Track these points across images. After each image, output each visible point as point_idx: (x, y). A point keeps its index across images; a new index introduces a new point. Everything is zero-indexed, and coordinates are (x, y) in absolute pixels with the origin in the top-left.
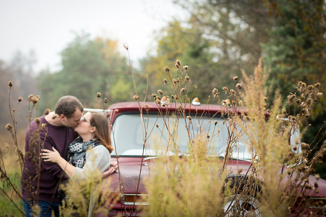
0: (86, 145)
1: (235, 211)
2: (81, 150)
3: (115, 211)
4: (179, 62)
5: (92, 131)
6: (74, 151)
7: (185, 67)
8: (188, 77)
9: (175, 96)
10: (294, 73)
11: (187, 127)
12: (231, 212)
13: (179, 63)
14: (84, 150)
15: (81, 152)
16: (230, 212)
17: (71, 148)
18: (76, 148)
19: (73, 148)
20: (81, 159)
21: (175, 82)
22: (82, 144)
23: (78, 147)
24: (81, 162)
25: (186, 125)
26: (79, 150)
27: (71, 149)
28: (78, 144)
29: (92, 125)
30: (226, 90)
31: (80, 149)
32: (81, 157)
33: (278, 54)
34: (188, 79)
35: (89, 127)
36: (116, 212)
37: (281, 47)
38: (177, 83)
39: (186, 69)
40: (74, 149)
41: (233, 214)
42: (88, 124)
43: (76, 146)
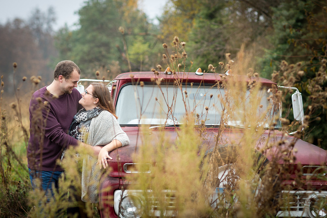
0: (90, 114)
1: (228, 179)
2: (86, 119)
3: (118, 179)
4: (177, 38)
5: (95, 103)
6: (79, 121)
7: (183, 44)
8: (185, 53)
9: (173, 71)
10: (304, 37)
11: (184, 101)
12: (226, 180)
13: (177, 40)
14: (89, 118)
15: (87, 121)
16: (224, 180)
17: (77, 118)
18: (81, 117)
19: (78, 118)
20: (86, 127)
21: (173, 58)
22: (86, 113)
23: (83, 116)
24: (87, 129)
25: (183, 99)
26: (84, 119)
27: (77, 120)
28: (83, 114)
29: (95, 97)
30: (222, 65)
31: (86, 117)
32: (87, 125)
33: (288, 18)
34: (185, 55)
35: (92, 99)
36: (119, 181)
37: (292, 11)
38: (175, 58)
39: (184, 45)
40: (80, 119)
41: (227, 182)
42: (90, 96)
43: (81, 115)
